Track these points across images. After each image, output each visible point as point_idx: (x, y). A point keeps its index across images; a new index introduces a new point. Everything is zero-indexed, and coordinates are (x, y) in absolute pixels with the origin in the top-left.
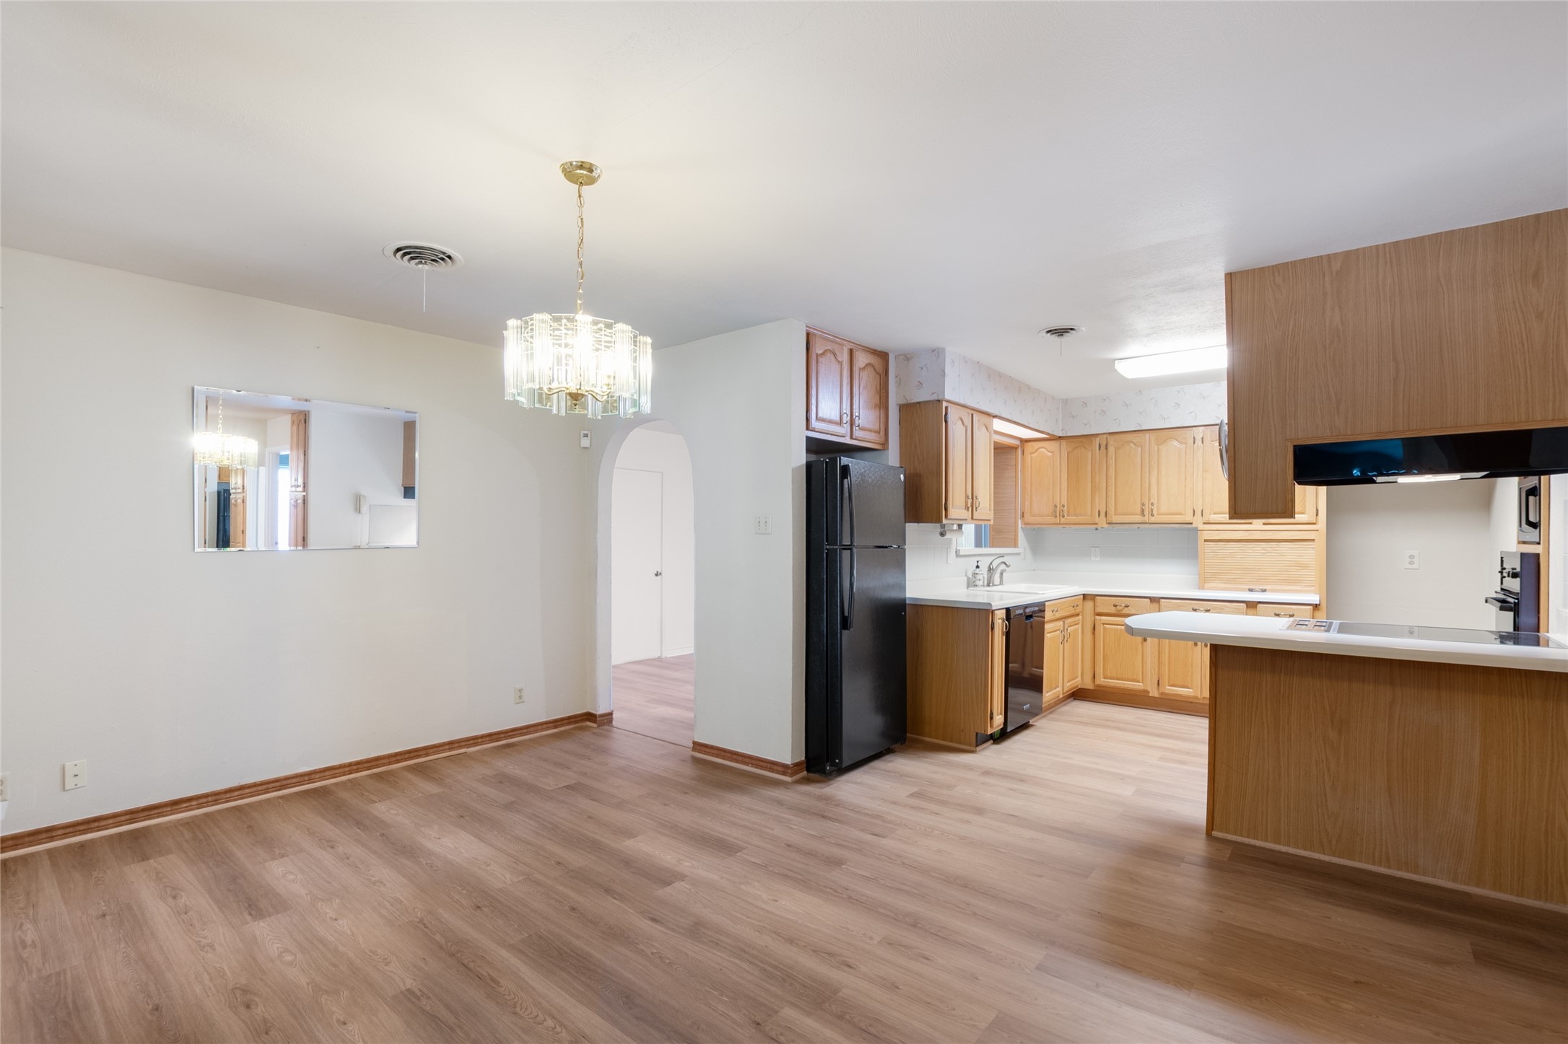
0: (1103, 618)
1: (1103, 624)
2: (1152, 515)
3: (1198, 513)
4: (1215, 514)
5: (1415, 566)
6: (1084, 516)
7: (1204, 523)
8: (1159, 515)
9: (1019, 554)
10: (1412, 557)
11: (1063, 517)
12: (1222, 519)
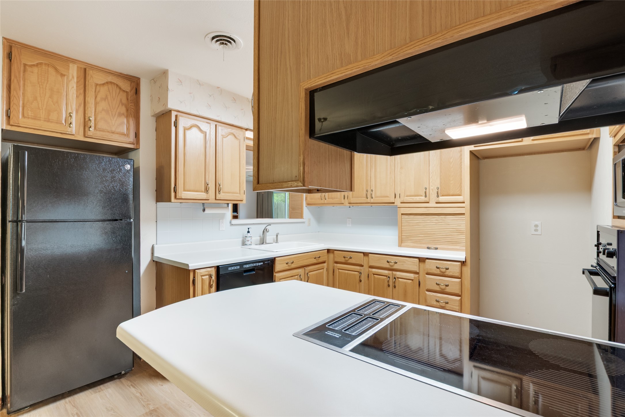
0: (339, 265)
1: (338, 269)
2: (372, 198)
3: (398, 196)
4: (407, 196)
5: (539, 233)
6: (337, 199)
7: (401, 203)
8: (376, 197)
9: (303, 222)
10: (536, 226)
11: (326, 199)
12: (411, 200)
